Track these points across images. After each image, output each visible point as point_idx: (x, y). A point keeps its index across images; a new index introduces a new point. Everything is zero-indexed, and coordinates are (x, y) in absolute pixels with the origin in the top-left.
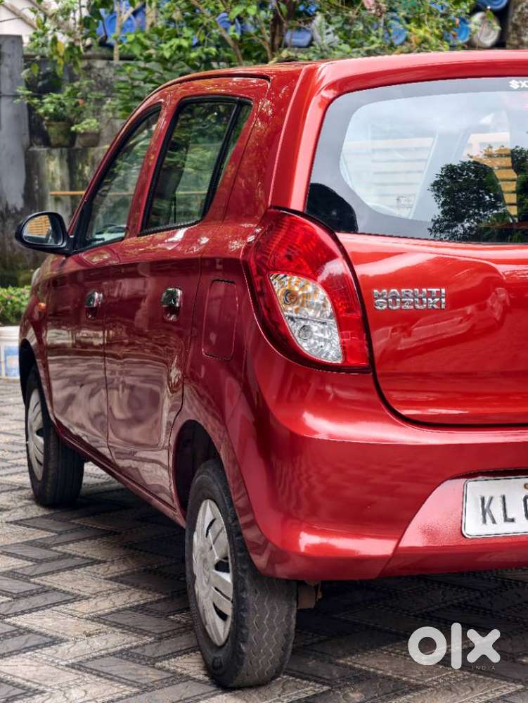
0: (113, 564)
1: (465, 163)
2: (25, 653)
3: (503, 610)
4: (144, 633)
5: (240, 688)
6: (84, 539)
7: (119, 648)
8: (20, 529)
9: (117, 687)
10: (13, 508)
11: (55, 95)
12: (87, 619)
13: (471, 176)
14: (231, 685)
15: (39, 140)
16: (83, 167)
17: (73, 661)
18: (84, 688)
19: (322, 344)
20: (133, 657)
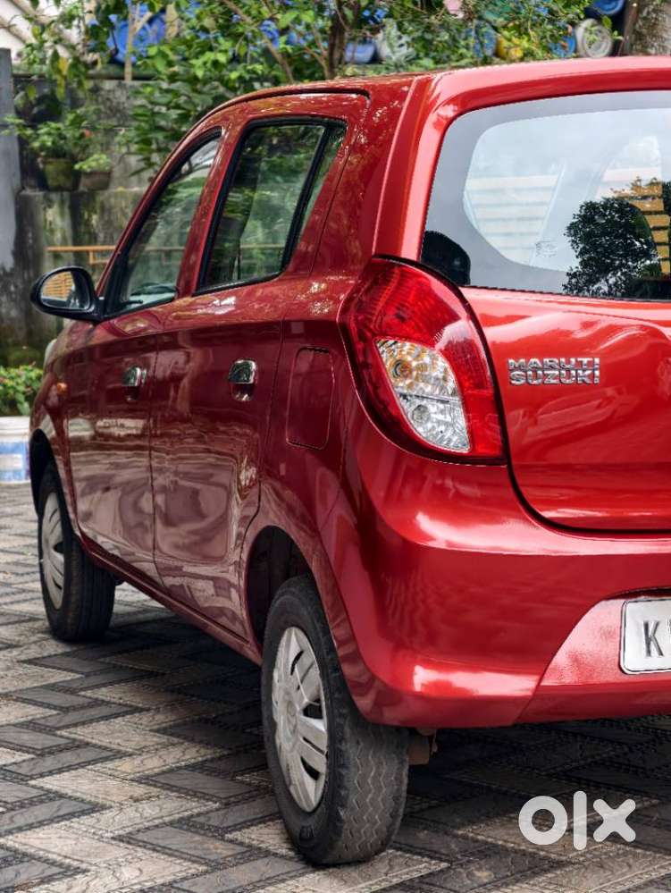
0: (159, 712)
1: (608, 200)
2: (58, 822)
3: (659, 768)
4: (207, 797)
5: (336, 865)
6: (119, 682)
7: (177, 816)
8: (35, 669)
9: (179, 864)
10: (25, 644)
11: (53, 125)
12: (132, 780)
13: (614, 216)
14: (324, 861)
15: (33, 182)
16: (90, 216)
17: (121, 832)
18: (138, 865)
19: (442, 428)
20: (196, 827)
